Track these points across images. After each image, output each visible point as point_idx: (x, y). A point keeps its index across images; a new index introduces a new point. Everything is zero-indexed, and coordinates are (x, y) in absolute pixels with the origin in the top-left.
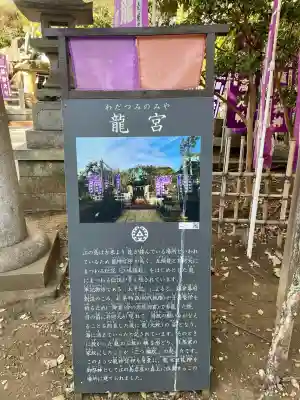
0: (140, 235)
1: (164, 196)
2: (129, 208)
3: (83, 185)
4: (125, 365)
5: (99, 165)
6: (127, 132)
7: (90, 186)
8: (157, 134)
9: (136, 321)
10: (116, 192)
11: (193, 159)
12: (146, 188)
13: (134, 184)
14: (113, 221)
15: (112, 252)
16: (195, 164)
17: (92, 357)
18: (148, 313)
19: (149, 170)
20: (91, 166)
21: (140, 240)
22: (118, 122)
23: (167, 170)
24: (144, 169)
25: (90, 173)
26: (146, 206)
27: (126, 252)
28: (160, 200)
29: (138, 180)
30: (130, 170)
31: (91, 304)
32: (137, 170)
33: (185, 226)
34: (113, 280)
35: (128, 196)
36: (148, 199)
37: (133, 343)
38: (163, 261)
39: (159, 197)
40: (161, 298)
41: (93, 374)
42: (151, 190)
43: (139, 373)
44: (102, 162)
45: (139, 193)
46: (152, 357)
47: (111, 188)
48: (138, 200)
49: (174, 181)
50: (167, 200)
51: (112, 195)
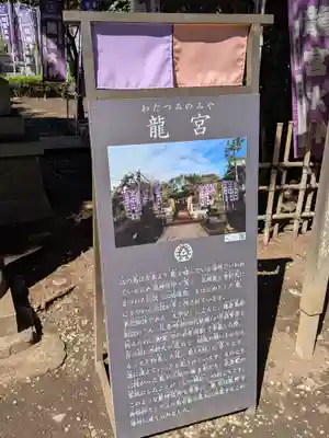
0: (184, 254)
1: (209, 207)
2: (172, 225)
3: (117, 202)
4: (171, 400)
5: (136, 177)
6: (167, 136)
7: (126, 202)
8: (200, 137)
9: (182, 350)
10: (156, 207)
11: (239, 163)
13: (176, 197)
14: (155, 241)
15: (154, 276)
16: (241, 169)
17: (138, 399)
19: (192, 179)
20: (127, 178)
21: (184, 259)
22: (156, 125)
23: (212, 178)
24: (186, 178)
25: (125, 188)
26: (189, 220)
27: (169, 274)
28: (205, 212)
29: (180, 191)
30: (172, 181)
31: (132, 339)
32: (178, 179)
33: (231, 238)
34: (156, 309)
36: (192, 212)
37: (180, 375)
38: (209, 279)
39: (203, 208)
40: (207, 320)
41: (136, 418)
42: (195, 201)
43: (187, 405)
44: (139, 174)
45: (181, 206)
46: (199, 384)
47: (150, 204)
48: (181, 214)
49: (219, 190)
50: (212, 212)
51: (152, 211)
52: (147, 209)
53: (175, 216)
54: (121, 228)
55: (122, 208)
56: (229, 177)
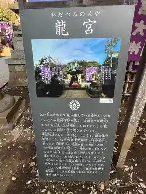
0: (74, 106)
1: (92, 82)
2: (68, 89)
3: (38, 72)
4: (65, 170)
5: (47, 60)
6: (68, 34)
7: (42, 74)
8: (89, 36)
9: (71, 151)
10: (59, 78)
11: (114, 56)
12: (80, 76)
13: (72, 73)
14: (59, 97)
15: (58, 115)
16: (115, 60)
17: (48, 166)
18: (78, 147)
19: (82, 63)
20: (42, 61)
21: (75, 109)
22: (60, 27)
23: (94, 63)
24: (78, 63)
25: (42, 65)
26: (78, 88)
27: (66, 116)
28: (88, 84)
29: (74, 70)
30: (69, 64)
31: (46, 141)
32: (73, 63)
33: (104, 101)
34: (58, 130)
35: (67, 81)
36: (80, 83)
37: (70, 161)
38: (89, 121)
39: (87, 82)
40: (86, 140)
41: (48, 173)
42: (83, 77)
43: (73, 174)
44: (50, 58)
45: (74, 79)
46: (80, 167)
47: (56, 76)
48: (74, 83)
49: (99, 71)
50: (93, 84)
51: (57, 80)
52: (54, 79)
53: (70, 84)
54: (40, 88)
55: (40, 77)
56: (107, 64)
